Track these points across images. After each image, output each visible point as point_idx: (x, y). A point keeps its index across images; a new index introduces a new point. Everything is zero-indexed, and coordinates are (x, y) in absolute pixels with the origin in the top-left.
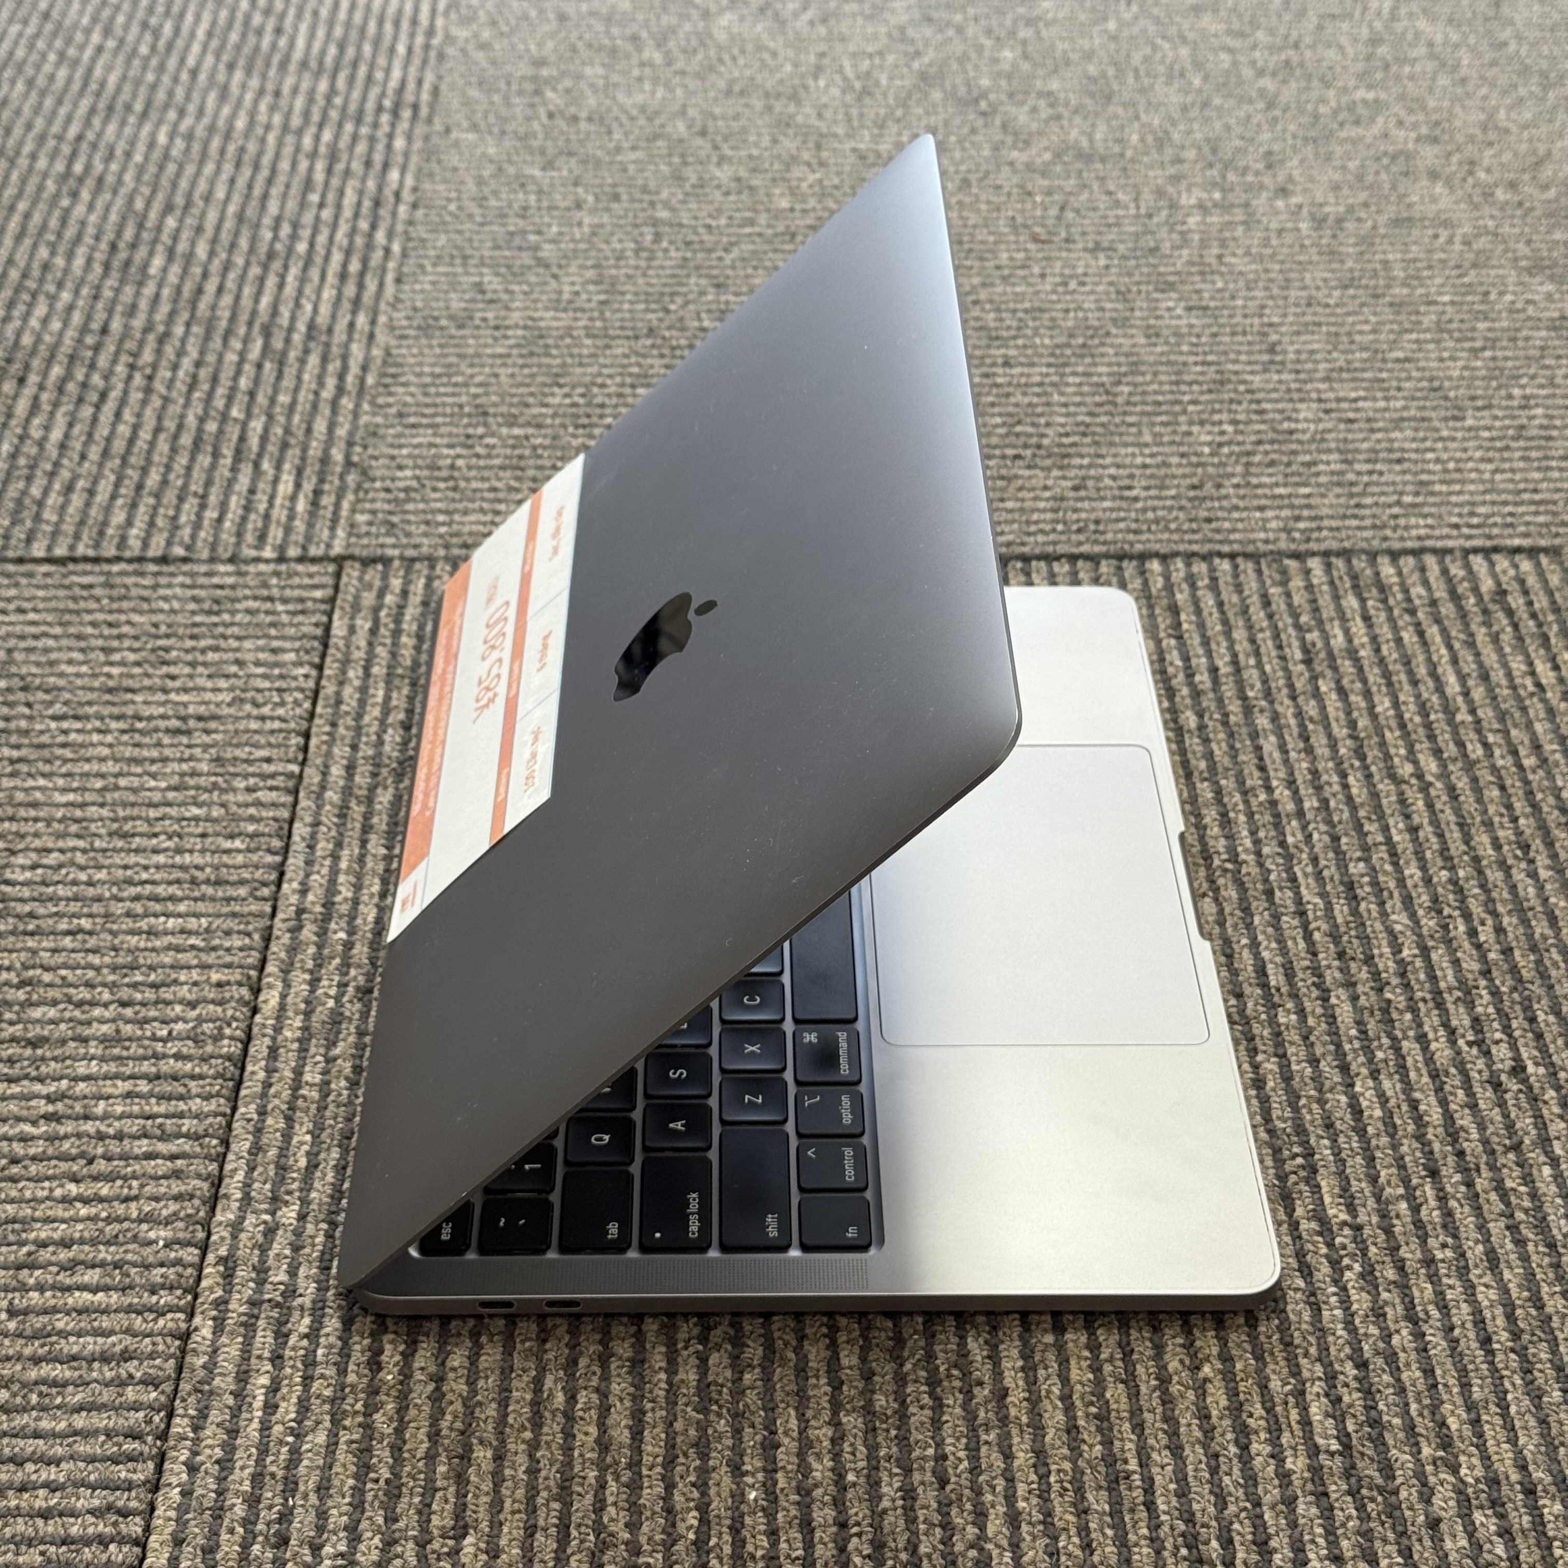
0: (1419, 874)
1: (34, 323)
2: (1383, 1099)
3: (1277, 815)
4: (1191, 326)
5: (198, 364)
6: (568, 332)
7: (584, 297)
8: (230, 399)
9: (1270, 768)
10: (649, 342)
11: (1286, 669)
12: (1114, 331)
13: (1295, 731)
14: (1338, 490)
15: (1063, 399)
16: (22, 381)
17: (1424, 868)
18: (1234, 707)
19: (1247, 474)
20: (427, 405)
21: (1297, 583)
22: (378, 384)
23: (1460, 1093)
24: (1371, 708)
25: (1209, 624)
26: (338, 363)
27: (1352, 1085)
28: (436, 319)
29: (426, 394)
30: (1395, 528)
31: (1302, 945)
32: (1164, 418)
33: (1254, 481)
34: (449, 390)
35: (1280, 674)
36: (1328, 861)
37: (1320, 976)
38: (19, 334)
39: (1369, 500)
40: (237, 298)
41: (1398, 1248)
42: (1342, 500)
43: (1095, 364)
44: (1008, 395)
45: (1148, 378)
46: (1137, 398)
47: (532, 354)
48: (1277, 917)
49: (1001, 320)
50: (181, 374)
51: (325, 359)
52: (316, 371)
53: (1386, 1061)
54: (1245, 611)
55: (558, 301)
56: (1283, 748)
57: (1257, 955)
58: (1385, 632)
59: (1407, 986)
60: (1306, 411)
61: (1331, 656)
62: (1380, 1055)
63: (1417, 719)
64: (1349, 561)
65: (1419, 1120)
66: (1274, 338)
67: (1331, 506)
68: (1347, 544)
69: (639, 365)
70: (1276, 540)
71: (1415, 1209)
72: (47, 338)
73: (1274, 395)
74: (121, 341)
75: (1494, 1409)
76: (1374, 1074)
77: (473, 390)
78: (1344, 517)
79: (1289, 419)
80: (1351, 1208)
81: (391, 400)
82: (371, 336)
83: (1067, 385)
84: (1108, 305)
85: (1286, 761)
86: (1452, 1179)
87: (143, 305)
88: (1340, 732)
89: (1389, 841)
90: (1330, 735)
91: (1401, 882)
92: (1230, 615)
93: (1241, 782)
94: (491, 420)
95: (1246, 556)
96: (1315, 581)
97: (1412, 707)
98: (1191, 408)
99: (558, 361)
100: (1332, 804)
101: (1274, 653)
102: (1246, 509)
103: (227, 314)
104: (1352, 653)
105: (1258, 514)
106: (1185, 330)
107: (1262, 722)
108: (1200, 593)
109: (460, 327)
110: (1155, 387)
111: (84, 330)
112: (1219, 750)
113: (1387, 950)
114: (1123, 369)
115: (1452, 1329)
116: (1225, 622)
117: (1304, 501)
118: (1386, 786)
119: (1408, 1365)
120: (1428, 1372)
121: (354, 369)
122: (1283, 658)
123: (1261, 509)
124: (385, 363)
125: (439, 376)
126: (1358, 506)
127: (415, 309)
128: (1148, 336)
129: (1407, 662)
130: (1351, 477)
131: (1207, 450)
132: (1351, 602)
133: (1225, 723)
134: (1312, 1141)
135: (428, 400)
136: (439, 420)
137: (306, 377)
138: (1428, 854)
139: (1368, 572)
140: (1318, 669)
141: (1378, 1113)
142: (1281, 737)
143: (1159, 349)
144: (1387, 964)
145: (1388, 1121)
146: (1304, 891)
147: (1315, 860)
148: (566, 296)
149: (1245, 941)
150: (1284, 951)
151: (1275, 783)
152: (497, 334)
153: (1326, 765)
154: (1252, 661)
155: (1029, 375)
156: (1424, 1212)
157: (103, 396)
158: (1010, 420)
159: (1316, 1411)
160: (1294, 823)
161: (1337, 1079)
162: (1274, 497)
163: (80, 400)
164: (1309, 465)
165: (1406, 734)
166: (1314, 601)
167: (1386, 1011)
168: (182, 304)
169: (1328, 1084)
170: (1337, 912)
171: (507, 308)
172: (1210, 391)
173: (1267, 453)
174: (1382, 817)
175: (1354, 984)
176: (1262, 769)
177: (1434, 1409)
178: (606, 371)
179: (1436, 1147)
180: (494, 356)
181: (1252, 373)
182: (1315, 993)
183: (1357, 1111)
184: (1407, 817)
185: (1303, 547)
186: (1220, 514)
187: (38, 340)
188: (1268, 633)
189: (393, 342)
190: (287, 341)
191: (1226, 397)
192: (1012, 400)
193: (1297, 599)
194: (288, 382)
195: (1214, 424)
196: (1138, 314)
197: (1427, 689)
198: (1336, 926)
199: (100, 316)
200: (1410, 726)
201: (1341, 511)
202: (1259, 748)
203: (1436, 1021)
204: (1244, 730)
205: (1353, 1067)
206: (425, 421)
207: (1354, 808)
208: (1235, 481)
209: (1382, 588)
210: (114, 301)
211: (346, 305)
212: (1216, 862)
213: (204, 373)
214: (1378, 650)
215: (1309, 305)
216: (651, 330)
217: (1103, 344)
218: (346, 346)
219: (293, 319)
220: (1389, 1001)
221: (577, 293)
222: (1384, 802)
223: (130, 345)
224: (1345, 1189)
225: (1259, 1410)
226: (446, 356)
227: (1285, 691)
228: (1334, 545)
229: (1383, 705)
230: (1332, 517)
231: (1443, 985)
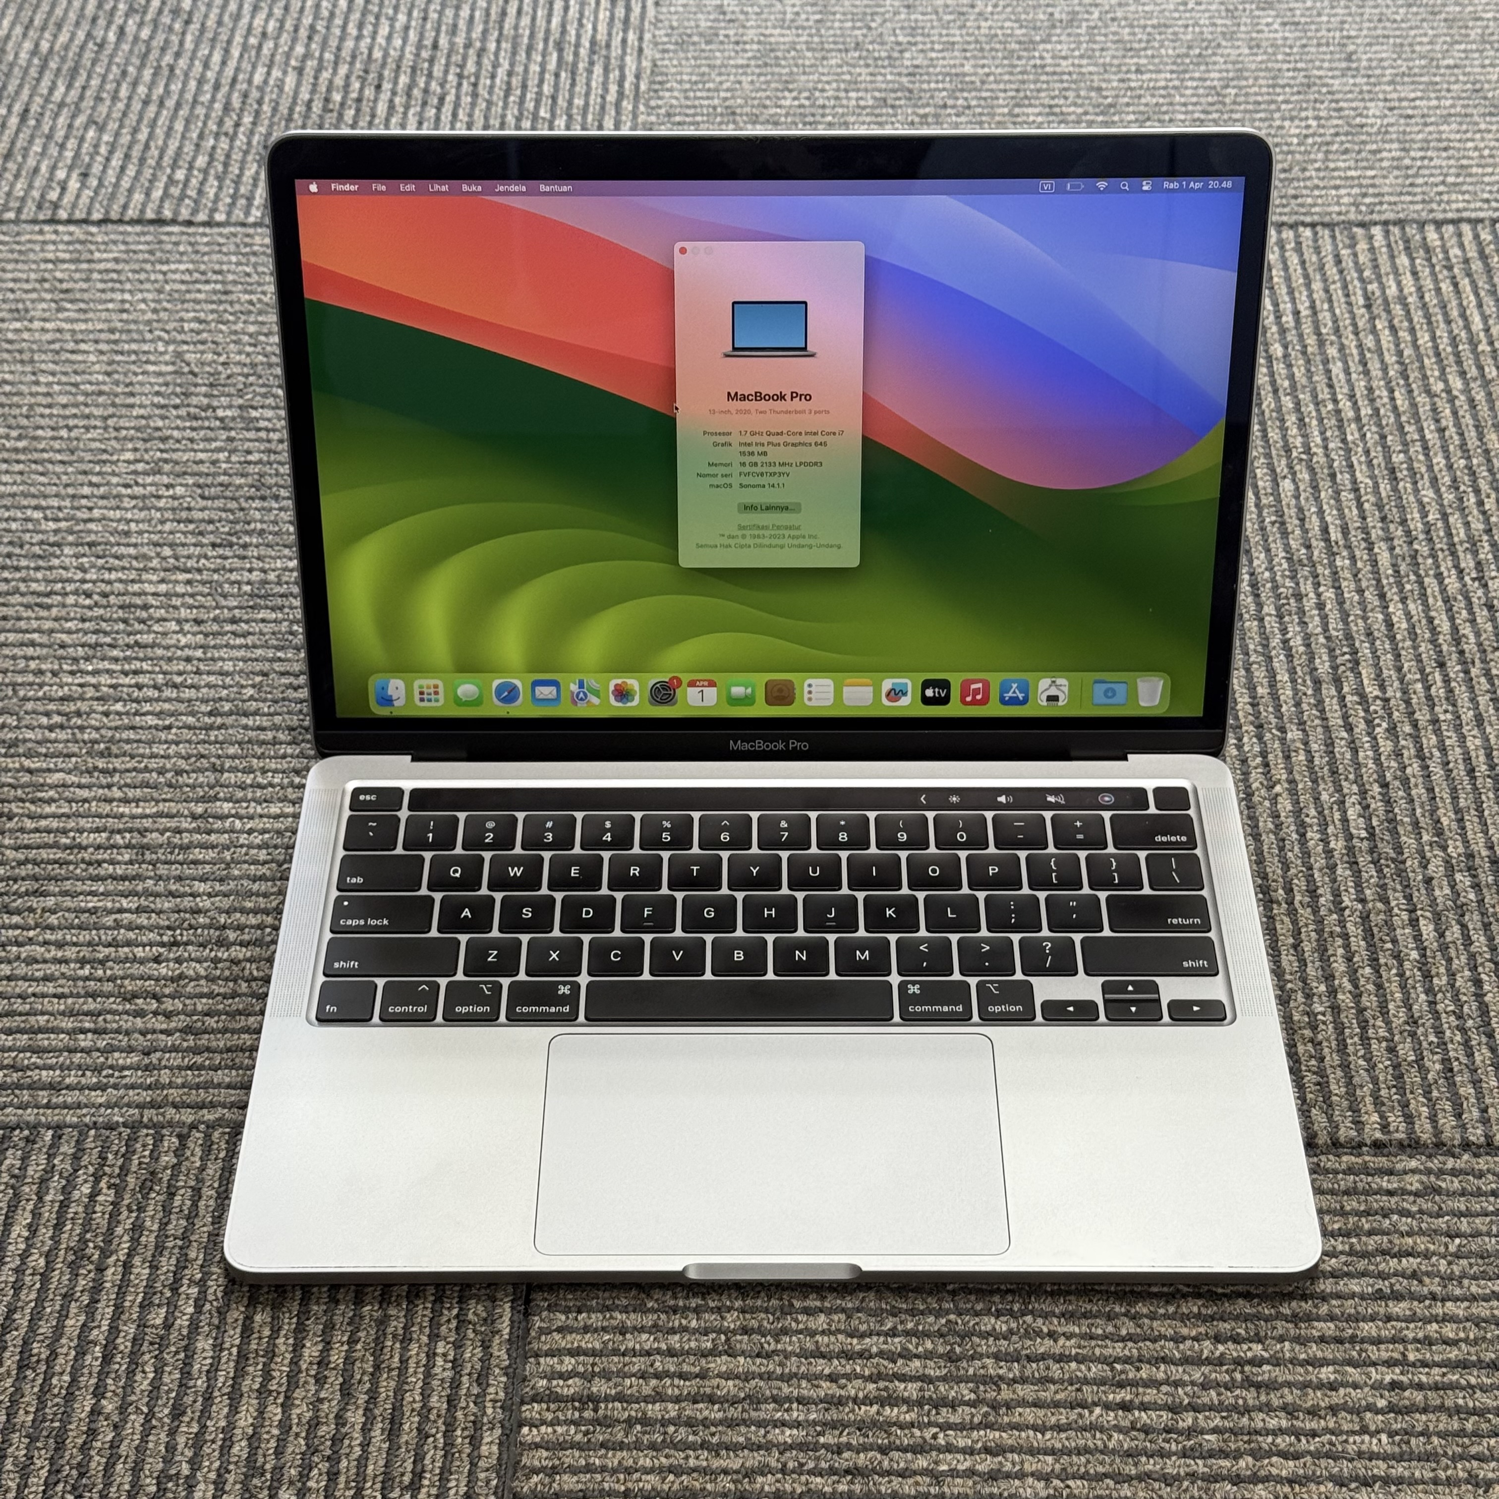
0: (1444, 462)
1: (381, 40)
2: (1408, 615)
3: (1341, 420)
4: (1286, 39)
5: (510, 74)
6: (793, 46)
7: (803, 16)
8: (538, 102)
9: (1337, 385)
10: (857, 54)
11: (1351, 312)
12: (1224, 43)
13: (1357, 358)
14: (1396, 173)
15: (1183, 100)
16: (378, 87)
17: (1447, 458)
18: (1311, 340)
19: (1326, 160)
20: (688, 107)
21: (1362, 246)
22: (649, 90)
23: (1464, 612)
24: (1415, 341)
25: (1294, 278)
26: (617, 73)
27: (1387, 607)
28: (690, 36)
29: (687, 98)
30: (1439, 203)
31: (1355, 512)
32: (1262, 115)
33: (1332, 165)
34: (704, 94)
35: (1347, 315)
36: (1377, 454)
37: (1368, 533)
38: (370, 50)
39: (1420, 181)
40: (534, 19)
41: (1414, 713)
42: (1400, 181)
43: (1208, 71)
44: (1140, 97)
45: (1251, 82)
46: (1242, 99)
47: (766, 65)
48: (1338, 493)
49: (1134, 34)
50: (498, 81)
51: (606, 70)
52: (601, 79)
53: (1412, 591)
54: (1321, 268)
55: (784, 20)
56: (1347, 372)
57: (1322, 519)
58: (1428, 284)
59: (1431, 540)
60: (1374, 108)
61: (1386, 302)
62: (1408, 587)
63: (1449, 349)
64: (1403, 229)
65: (1434, 631)
66: (1351, 48)
67: (1391, 185)
68: (1401, 215)
69: (850, 73)
70: (1347, 212)
71: (1428, 688)
72: (392, 52)
73: (1350, 96)
74: (449, 56)
75: (1473, 812)
76: (1404, 600)
77: (722, 94)
78: (1401, 194)
79: (1360, 115)
80: (1382, 687)
81: (660, 102)
82: (640, 50)
83: (1186, 88)
84: (1219, 22)
85: (1349, 381)
86: (1454, 669)
87: (462, 25)
88: (1390, 359)
89: (1423, 438)
90: (1382, 361)
91: (1430, 468)
92: (1310, 270)
93: (1315, 396)
94: (738, 118)
95: (1324, 225)
96: (1376, 244)
97: (1445, 340)
98: (1283, 106)
99: (787, 70)
100: (1382, 412)
101: (1343, 300)
102: (1324, 188)
103: (527, 32)
104: (1402, 300)
105: (1334, 192)
106: (1280, 42)
107: (1332, 351)
108: (1287, 254)
109: (708, 42)
110: (1256, 89)
111: (419, 46)
112: (1299, 373)
113: (1417, 515)
114: (1231, 75)
115: (1448, 763)
116: (1306, 276)
117: (1370, 182)
118: (1422, 399)
119: (1416, 785)
120: (1430, 790)
121: (630, 79)
122: (1349, 304)
123: (1337, 188)
124: (652, 72)
125: (696, 83)
126: (1412, 185)
127: (672, 28)
128: (1250, 48)
129: (1444, 307)
130: (1407, 162)
131: (1295, 141)
132: (1403, 261)
133: (1304, 353)
134: (1357, 644)
135: (689, 103)
136: (699, 119)
137: (594, 84)
138: (1451, 448)
139: (1418, 237)
140: (1376, 312)
141: (1404, 625)
142: (1345, 362)
143: (1259, 58)
144: (1416, 525)
145: (1412, 633)
146: (1358, 474)
147: (1367, 452)
148: (789, 16)
149: (1313, 509)
150: (1342, 516)
151: (1340, 397)
152: (738, 48)
153: (1378, 384)
154: (1326, 306)
155: (1156, 80)
156: (1433, 689)
157: (442, 100)
158: (1141, 118)
159: (1352, 813)
160: (1353, 426)
161: (1377, 603)
162: (1347, 178)
163: (425, 104)
164: (1374, 152)
165: (1440, 361)
166: (1375, 260)
167: (1414, 557)
168: (491, 24)
169: (1369, 607)
170: (1382, 489)
171: (744, 27)
172: (1299, 93)
173: (1342, 143)
174: (1418, 421)
175: (1392, 539)
176: (1331, 386)
177: (1433, 811)
178: (824, 78)
179: (1445, 648)
180: (737, 66)
181: (1332, 77)
182: (1363, 545)
183: (1390, 625)
184: (1437, 421)
185: (1367, 218)
186: (1304, 192)
187: (386, 55)
188: (1339, 285)
189: (658, 56)
190: (576, 54)
191: (1312, 97)
192: (1143, 101)
193: (1362, 259)
194: (580, 88)
195: (1301, 120)
196: (1243, 28)
197: (1458, 326)
198: (1381, 499)
199: (430, 35)
200: (1443, 355)
201: (1399, 189)
202: (1328, 371)
203: (1450, 564)
204: (1318, 358)
205: (1389, 595)
206: (688, 119)
207: (1398, 415)
208: (1317, 165)
209: (1428, 250)
210: (439, 22)
211: (618, 25)
212: (1295, 454)
213: (516, 81)
214: (1422, 297)
215: (1380, 21)
216: (857, 44)
217: (1214, 54)
218: (622, 58)
219: (578, 36)
220: (1416, 551)
221: (797, 14)
222: (1421, 410)
223: (456, 58)
224: (1379, 674)
225: (1313, 812)
226: (699, 66)
227: (1350, 328)
228: (1391, 216)
229: (1424, 339)
230: (1391, 194)
231: (1456, 539)
